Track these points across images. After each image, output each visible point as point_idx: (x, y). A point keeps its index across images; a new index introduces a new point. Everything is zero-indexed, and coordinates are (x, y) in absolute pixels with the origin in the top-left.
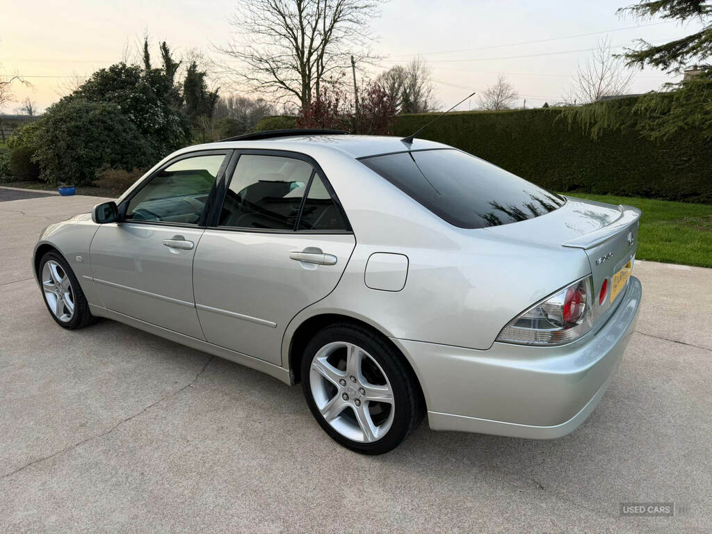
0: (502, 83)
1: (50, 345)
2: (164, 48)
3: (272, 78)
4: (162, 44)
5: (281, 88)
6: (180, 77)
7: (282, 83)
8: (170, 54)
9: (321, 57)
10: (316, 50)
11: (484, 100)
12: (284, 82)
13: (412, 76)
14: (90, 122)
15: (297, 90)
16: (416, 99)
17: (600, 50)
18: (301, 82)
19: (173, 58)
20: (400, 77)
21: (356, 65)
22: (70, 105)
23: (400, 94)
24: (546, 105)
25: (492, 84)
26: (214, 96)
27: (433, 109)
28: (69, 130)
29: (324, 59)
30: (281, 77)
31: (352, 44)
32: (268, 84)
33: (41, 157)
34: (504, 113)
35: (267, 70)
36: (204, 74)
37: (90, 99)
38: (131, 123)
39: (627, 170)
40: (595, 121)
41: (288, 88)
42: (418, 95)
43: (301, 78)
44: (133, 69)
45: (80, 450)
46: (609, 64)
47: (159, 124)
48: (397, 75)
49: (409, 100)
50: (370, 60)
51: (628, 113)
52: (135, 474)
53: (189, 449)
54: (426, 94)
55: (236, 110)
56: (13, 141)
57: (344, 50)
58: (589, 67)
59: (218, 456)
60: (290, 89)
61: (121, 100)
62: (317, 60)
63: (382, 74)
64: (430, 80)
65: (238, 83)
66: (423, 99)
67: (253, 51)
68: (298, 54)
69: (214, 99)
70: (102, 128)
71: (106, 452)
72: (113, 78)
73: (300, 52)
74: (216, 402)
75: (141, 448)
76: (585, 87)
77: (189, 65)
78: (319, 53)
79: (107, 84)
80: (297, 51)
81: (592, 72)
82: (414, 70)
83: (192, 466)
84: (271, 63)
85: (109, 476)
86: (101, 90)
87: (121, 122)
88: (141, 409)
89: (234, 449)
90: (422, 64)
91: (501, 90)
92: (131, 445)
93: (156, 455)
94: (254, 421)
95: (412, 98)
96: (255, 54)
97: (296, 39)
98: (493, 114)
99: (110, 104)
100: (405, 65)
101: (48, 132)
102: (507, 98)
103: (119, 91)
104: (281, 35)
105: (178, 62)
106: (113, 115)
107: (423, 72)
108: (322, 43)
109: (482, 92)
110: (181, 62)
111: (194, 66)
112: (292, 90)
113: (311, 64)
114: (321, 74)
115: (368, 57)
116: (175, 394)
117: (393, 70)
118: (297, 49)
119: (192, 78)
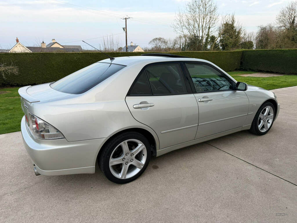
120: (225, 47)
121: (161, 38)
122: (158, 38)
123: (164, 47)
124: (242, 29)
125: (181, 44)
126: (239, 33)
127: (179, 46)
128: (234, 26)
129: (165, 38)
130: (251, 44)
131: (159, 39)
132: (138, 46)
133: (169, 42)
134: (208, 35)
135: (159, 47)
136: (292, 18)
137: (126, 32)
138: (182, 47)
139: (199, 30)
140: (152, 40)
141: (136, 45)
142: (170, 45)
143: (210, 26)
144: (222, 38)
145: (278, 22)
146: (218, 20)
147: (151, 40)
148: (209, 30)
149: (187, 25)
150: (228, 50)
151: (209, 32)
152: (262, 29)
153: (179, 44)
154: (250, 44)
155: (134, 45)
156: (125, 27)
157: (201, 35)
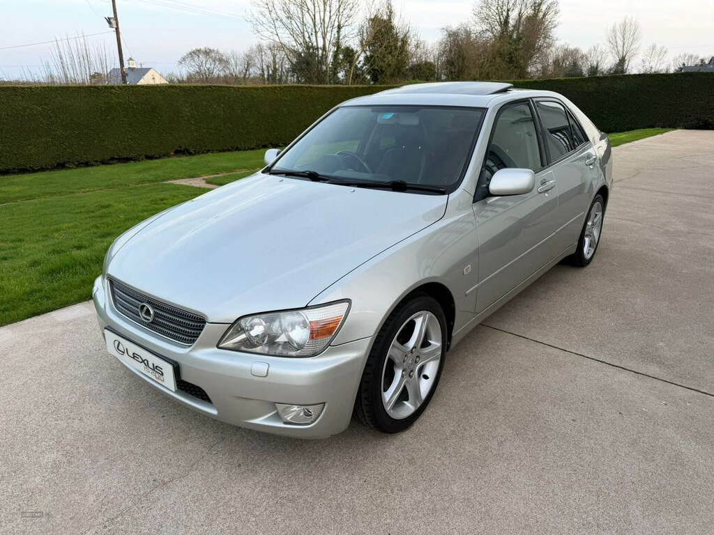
120: (379, 77)
121: (212, 48)
122: (203, 48)
123: (222, 74)
124: (411, 34)
125: (265, 67)
126: (404, 42)
127: (259, 72)
128: (393, 24)
129: (221, 51)
130: (432, 70)
131: (206, 52)
132: (150, 69)
133: (233, 62)
134: (338, 44)
135: (207, 74)
136: (504, 13)
137: (117, 29)
138: (266, 73)
139: (316, 32)
140: (188, 55)
141: (144, 67)
142: (236, 69)
143: (342, 22)
144: (368, 53)
145: (477, 19)
146: (357, 9)
147: (185, 55)
148: (338, 32)
149: (284, 20)
150: (384, 83)
151: (339, 37)
152: (450, 36)
153: (259, 66)
154: (429, 69)
155: (139, 67)
156: (112, 16)
157: (321, 44)
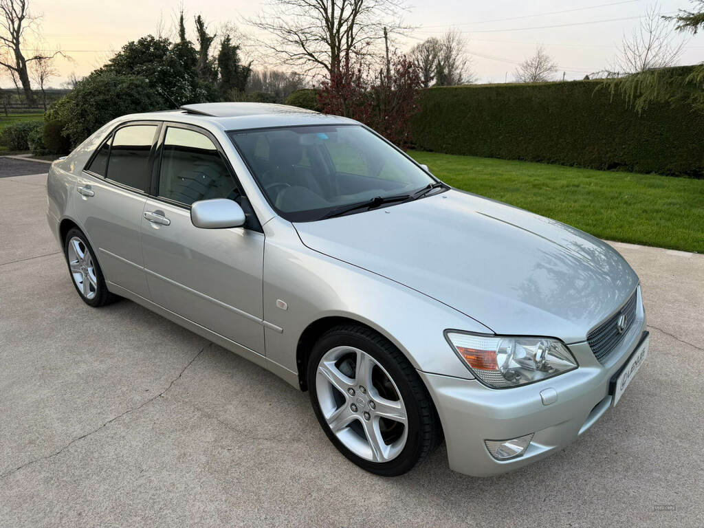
0: (541, 54)
1: (26, 337)
2: (199, 22)
3: (301, 50)
4: (197, 18)
5: (309, 60)
6: (214, 51)
7: (311, 55)
8: (204, 27)
9: (351, 28)
10: (346, 21)
11: (521, 72)
12: (313, 54)
13: (447, 47)
14: (118, 96)
15: (327, 63)
16: (450, 71)
17: (648, 18)
18: (330, 54)
19: (207, 31)
20: (434, 49)
21: (388, 36)
22: (99, 79)
23: (434, 67)
24: (587, 77)
25: (530, 56)
26: (247, 70)
27: (468, 82)
28: (97, 104)
29: (355, 30)
30: (311, 50)
31: (383, 14)
32: (297, 57)
33: (71, 131)
34: (541, 86)
35: (296, 42)
36: (238, 48)
37: (118, 72)
38: (158, 96)
39: (674, 147)
40: (640, 93)
41: (316, 60)
42: (453, 67)
43: (330, 50)
44: (161, 42)
45: (19, 475)
46: (658, 32)
47: (186, 97)
48: (431, 48)
49: (443, 72)
50: (401, 31)
51: (681, 84)
52: (72, 513)
53: (142, 481)
54: (461, 66)
55: (270, 85)
56: (50, 115)
57: (375, 20)
58: (635, 37)
59: (171, 495)
60: (319, 62)
61: (149, 73)
62: (347, 31)
63: (416, 47)
64: (465, 52)
65: (267, 56)
66: (458, 71)
67: (281, 22)
68: (328, 25)
69: (247, 73)
70: (130, 101)
71: (47, 481)
72: (141, 51)
73: (329, 23)
74: (186, 418)
75: (87, 477)
76: (630, 58)
77: (223, 39)
78: (349, 23)
79: (135, 58)
80: (327, 23)
81: (638, 41)
82: (449, 42)
83: (140, 506)
84: (300, 35)
85: (41, 515)
86: (129, 63)
87: (149, 96)
88: (100, 424)
89: (192, 486)
90: (458, 35)
91: (540, 62)
92: (77, 473)
93: (102, 489)
94: (222, 447)
95: (446, 71)
96: (285, 25)
97: (326, 10)
98: (529, 86)
99: (138, 77)
100: (440, 36)
101: (77, 105)
102: (546, 70)
103: (147, 64)
104: (310, 5)
105: (212, 36)
106: (140, 89)
107: (459, 43)
108: (352, 13)
109: (519, 64)
110: (215, 35)
111: (228, 40)
112: (321, 63)
113: (341, 35)
114: (351, 45)
115: (399, 27)
116: (142, 406)
117: (428, 42)
118: (327, 20)
119: (226, 51)
